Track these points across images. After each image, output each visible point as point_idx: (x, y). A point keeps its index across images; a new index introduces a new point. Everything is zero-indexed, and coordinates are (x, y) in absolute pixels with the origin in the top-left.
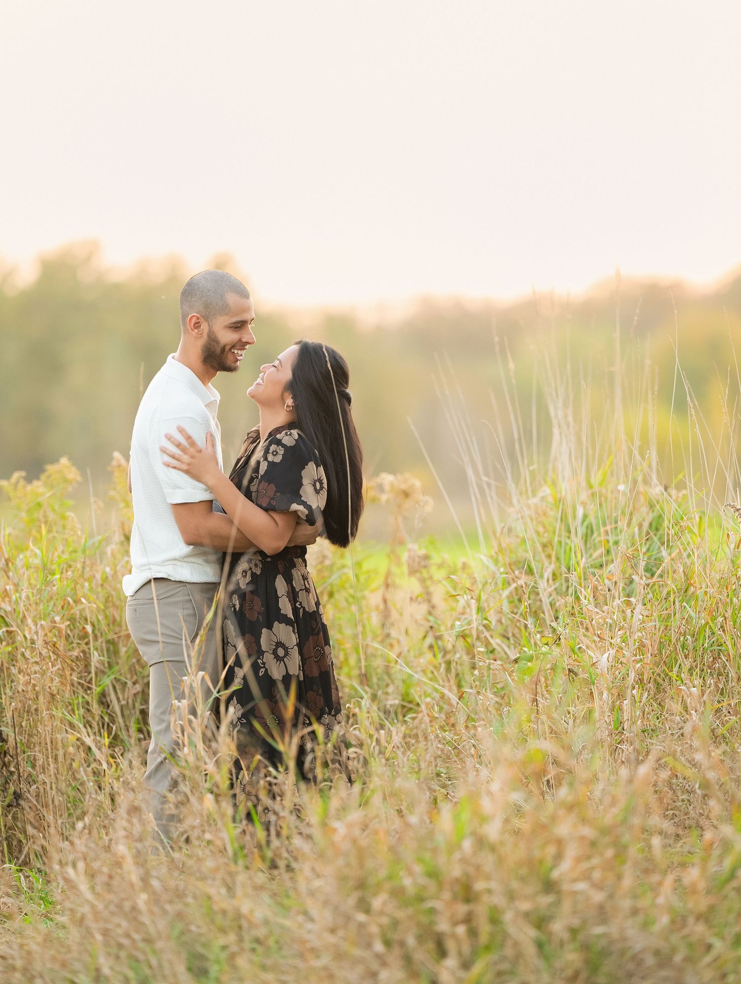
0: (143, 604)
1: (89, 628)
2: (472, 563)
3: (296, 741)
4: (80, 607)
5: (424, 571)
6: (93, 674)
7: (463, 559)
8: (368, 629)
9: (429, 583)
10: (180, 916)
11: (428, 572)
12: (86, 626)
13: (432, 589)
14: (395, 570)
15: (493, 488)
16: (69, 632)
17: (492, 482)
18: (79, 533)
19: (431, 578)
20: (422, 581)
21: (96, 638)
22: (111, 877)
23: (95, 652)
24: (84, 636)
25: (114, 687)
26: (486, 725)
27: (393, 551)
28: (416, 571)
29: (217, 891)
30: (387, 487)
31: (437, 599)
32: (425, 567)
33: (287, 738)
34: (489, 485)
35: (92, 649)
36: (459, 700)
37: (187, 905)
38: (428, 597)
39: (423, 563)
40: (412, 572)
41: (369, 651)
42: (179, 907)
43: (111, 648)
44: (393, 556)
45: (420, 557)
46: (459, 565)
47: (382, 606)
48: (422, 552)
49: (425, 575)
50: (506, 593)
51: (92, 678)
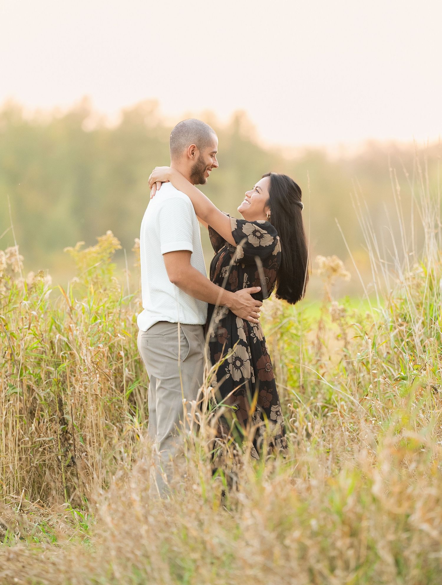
0: (153, 338)
1: (122, 353)
2: (372, 314)
3: (253, 430)
4: (117, 339)
5: (342, 319)
6: (124, 382)
7: (367, 312)
8: (306, 356)
9: (345, 327)
10: (167, 540)
11: (345, 320)
12: (120, 352)
13: (347, 331)
14: (325, 318)
15: (386, 266)
16: (109, 355)
17: (386, 262)
18: (119, 290)
19: (347, 323)
20: (341, 325)
21: (128, 359)
22: (124, 514)
23: (126, 369)
24: (119, 358)
25: (139, 391)
26: (377, 420)
27: (324, 307)
28: (337, 319)
29: (192, 525)
30: (321, 265)
31: (349, 338)
32: (343, 317)
33: (248, 428)
34: (383, 264)
35: (124, 367)
36: (360, 403)
37: (172, 533)
38: (344, 336)
39: (342, 314)
40: (334, 320)
41: (306, 371)
42: (167, 535)
43: (138, 365)
44: (324, 309)
45: (339, 310)
46: (365, 316)
47: (316, 342)
48: (341, 307)
49: (343, 322)
50: (392, 335)
51: (123, 385)
